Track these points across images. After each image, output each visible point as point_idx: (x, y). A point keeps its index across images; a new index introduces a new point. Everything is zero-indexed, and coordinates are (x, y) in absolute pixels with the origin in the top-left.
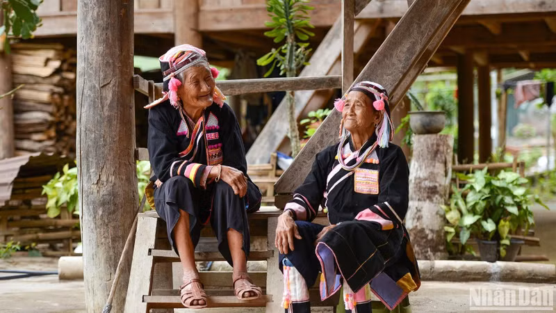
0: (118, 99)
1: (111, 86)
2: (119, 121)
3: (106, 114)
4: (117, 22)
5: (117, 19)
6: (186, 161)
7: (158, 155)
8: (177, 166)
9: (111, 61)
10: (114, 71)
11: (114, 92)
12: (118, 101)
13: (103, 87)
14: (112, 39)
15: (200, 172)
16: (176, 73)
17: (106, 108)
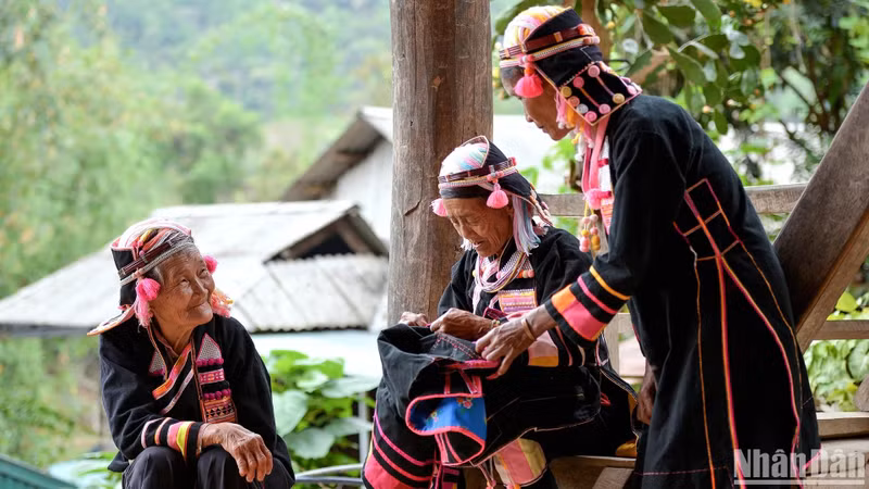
0: (429, 234)
1: (418, 212)
2: (430, 274)
3: (411, 260)
4: (426, 102)
5: (426, 96)
6: (168, 419)
7: (119, 412)
8: (153, 428)
9: (418, 169)
10: (423, 186)
11: (423, 222)
12: (428, 238)
13: (408, 214)
14: (420, 131)
15: (192, 435)
16: (148, 268)
17: (411, 251)
